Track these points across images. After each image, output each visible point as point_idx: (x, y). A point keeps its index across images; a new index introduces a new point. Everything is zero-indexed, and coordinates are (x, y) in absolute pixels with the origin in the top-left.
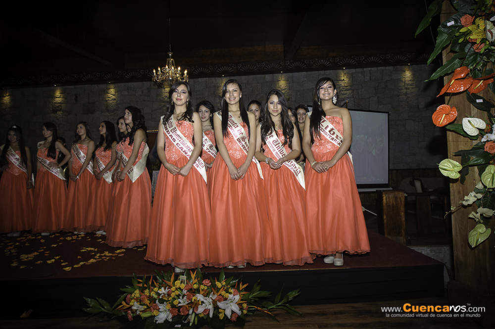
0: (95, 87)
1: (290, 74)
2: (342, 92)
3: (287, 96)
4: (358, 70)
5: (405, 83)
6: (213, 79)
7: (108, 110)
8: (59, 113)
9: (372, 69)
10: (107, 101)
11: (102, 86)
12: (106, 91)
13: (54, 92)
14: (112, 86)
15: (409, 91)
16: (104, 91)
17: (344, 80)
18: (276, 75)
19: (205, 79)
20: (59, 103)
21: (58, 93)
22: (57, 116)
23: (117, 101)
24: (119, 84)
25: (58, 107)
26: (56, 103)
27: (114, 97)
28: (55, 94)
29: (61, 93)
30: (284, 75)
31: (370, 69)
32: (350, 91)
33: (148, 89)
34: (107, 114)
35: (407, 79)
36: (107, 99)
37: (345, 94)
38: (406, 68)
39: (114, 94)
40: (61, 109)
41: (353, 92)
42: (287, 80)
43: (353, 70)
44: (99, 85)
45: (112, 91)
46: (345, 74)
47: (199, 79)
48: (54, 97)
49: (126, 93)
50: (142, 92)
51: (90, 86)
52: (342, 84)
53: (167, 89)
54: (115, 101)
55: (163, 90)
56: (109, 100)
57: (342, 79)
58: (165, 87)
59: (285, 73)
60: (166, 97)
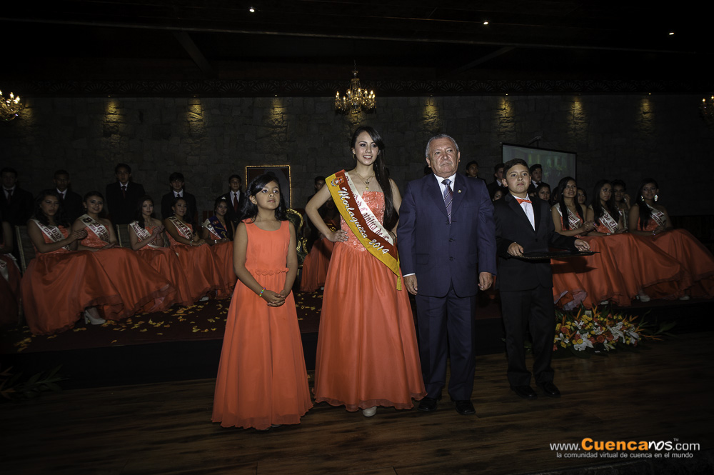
0: (170, 102)
1: (441, 98)
2: (503, 124)
3: (437, 125)
4: (521, 97)
5: (574, 117)
7: (191, 136)
8: (114, 136)
9: (537, 97)
10: (189, 122)
11: (180, 101)
12: (187, 108)
13: (105, 106)
14: (197, 101)
15: (578, 127)
16: (185, 107)
17: (504, 109)
18: (423, 98)
20: (114, 122)
21: (112, 108)
22: (112, 141)
23: (205, 123)
24: (208, 99)
25: (113, 128)
26: (109, 122)
27: (199, 117)
28: (108, 108)
29: (116, 108)
30: (432, 99)
31: (535, 96)
32: (512, 124)
33: (249, 108)
34: (190, 140)
35: (576, 111)
36: (190, 119)
37: (506, 127)
38: (576, 98)
39: (199, 112)
40: (118, 131)
41: (515, 125)
42: (436, 106)
43: (516, 98)
44: (176, 99)
45: (197, 108)
46: (506, 101)
47: (322, 98)
48: (105, 113)
49: (217, 112)
50: (242, 112)
51: (162, 99)
52: (503, 114)
53: (278, 110)
54: (202, 123)
55: (272, 111)
56: (192, 121)
57: (503, 107)
58: (275, 106)
59: (434, 96)
60: (277, 120)
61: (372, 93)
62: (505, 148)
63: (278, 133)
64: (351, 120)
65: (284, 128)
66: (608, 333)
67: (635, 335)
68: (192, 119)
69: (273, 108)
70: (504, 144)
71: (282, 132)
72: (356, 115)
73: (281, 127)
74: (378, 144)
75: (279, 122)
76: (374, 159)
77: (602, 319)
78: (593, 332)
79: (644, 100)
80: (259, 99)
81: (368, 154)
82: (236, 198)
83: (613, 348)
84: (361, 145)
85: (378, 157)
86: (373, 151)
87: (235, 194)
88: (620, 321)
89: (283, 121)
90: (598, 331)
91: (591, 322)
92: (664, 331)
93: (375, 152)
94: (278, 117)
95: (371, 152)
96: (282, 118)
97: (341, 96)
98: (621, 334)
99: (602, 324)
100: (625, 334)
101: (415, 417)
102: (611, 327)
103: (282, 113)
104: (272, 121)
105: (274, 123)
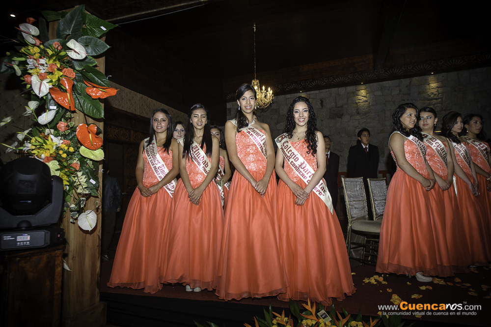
0: (342, 90)
7: (358, 113)
10: (357, 103)
11: (350, 89)
12: (355, 94)
14: (363, 87)
16: (353, 93)
23: (369, 103)
24: (371, 84)
27: (365, 99)
33: (407, 87)
34: (358, 117)
36: (357, 101)
39: (365, 95)
44: (347, 88)
45: (363, 92)
49: (379, 93)
50: (400, 91)
51: (337, 89)
53: (433, 85)
54: (367, 103)
55: (428, 87)
56: (359, 102)
58: (430, 82)
60: (432, 93)
63: (434, 105)
65: (440, 100)
68: (359, 101)
69: (429, 84)
71: (438, 103)
73: (436, 99)
75: (435, 95)
80: (415, 80)
89: (439, 94)
94: (434, 91)
96: (438, 91)
103: (437, 87)
104: (428, 95)
105: (430, 96)
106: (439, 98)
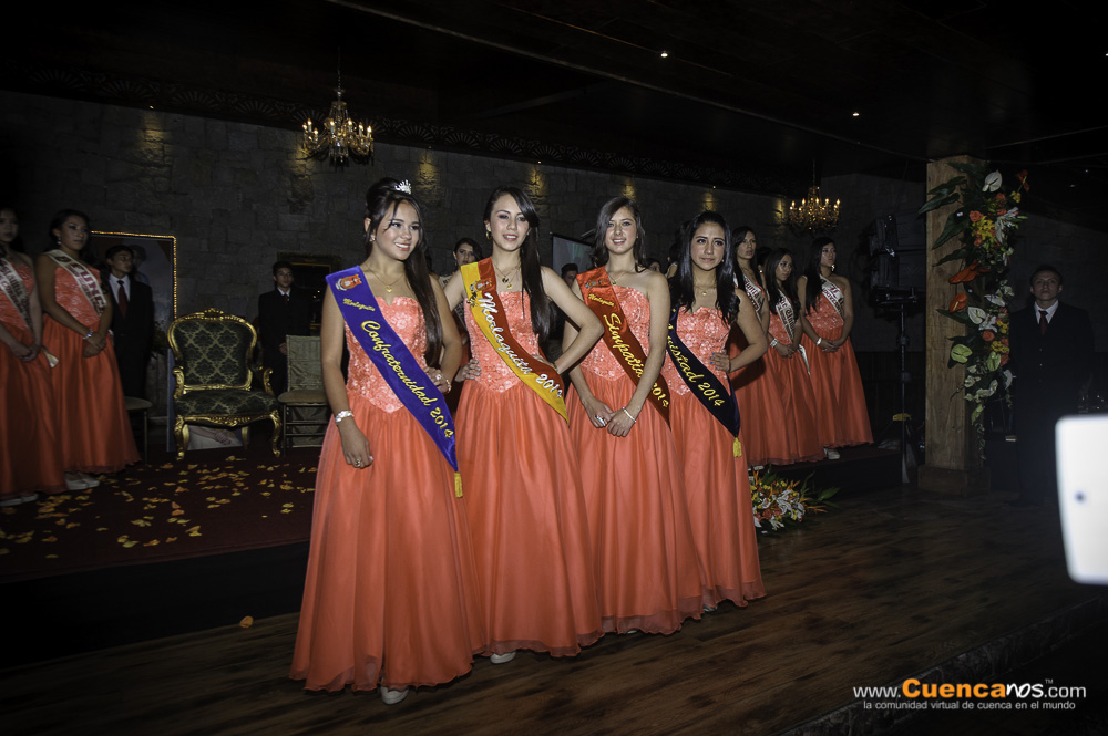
1: (443, 154)
3: (437, 196)
4: (558, 169)
6: (277, 131)
9: (580, 172)
17: (535, 183)
18: (416, 150)
19: (255, 127)
30: (430, 154)
31: (576, 171)
32: (545, 205)
38: (628, 181)
41: (549, 208)
42: (436, 165)
43: (551, 169)
46: (538, 172)
47: (242, 124)
52: (533, 190)
53: (154, 134)
55: (141, 134)
57: (534, 180)
58: (148, 126)
59: (434, 149)
60: (151, 152)
61: (369, 130)
62: (555, 240)
63: (153, 177)
64: (295, 170)
65: (165, 169)
66: (775, 504)
67: (800, 506)
69: (145, 130)
70: (554, 235)
71: (161, 176)
72: (302, 162)
73: (159, 166)
74: (530, 218)
75: (156, 156)
76: (520, 240)
77: (765, 487)
78: (759, 507)
79: (707, 195)
80: (113, 109)
81: (511, 232)
82: (122, 290)
83: (782, 525)
84: (502, 217)
85: (527, 238)
86: (519, 228)
87: (121, 283)
88: (784, 489)
89: (165, 156)
90: (765, 504)
91: (755, 491)
92: (824, 500)
93: (523, 229)
94: (155, 147)
95: (516, 229)
96: (163, 149)
97: (313, 127)
98: (788, 507)
99: (767, 494)
100: (792, 504)
101: (613, 653)
102: (777, 497)
103: (162, 141)
104: (141, 152)
105: (145, 156)
106: (165, 166)
